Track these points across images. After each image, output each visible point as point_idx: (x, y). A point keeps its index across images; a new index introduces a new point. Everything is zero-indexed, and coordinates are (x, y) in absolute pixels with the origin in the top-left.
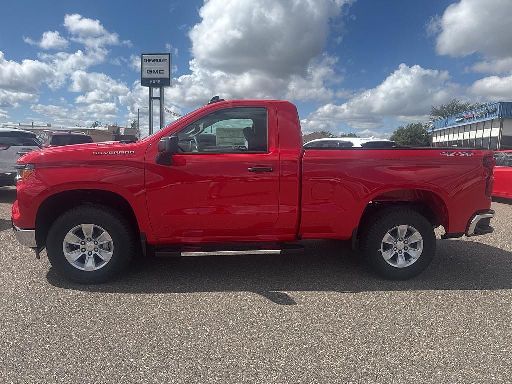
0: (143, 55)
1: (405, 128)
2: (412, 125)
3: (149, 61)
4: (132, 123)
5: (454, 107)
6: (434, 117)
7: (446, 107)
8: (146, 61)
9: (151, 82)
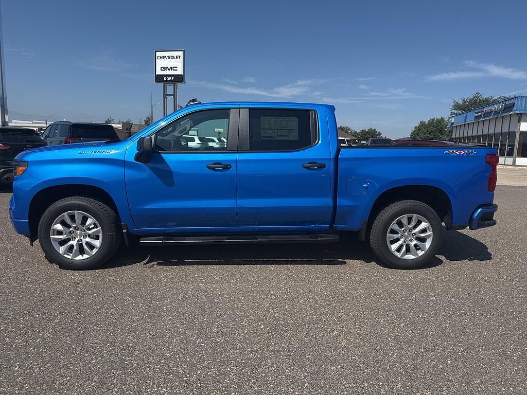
0: (156, 51)
1: (427, 123)
2: (433, 120)
3: (163, 58)
4: (146, 119)
5: (476, 100)
6: (456, 111)
7: (468, 101)
8: (159, 58)
9: (165, 79)
